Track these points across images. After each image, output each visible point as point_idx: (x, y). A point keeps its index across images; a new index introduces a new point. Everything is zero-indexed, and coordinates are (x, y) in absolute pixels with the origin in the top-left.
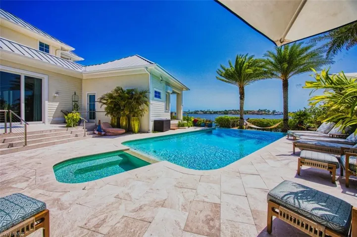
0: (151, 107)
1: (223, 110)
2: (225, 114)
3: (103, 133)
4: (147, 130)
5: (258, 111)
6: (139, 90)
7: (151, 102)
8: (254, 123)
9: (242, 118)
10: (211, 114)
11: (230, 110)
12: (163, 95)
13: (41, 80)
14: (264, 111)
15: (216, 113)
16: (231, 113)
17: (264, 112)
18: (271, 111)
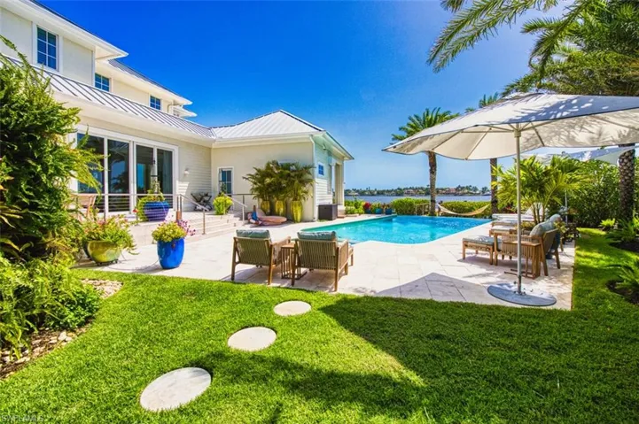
0: (316, 186)
1: (395, 188)
2: (398, 195)
3: (260, 222)
4: (311, 218)
5: (457, 189)
6: (301, 165)
7: (317, 180)
8: (451, 208)
9: (433, 201)
10: (373, 195)
11: (407, 189)
12: (326, 170)
13: (171, 152)
14: (467, 188)
15: (381, 193)
16: (408, 193)
17: (466, 191)
18: (480, 189)
